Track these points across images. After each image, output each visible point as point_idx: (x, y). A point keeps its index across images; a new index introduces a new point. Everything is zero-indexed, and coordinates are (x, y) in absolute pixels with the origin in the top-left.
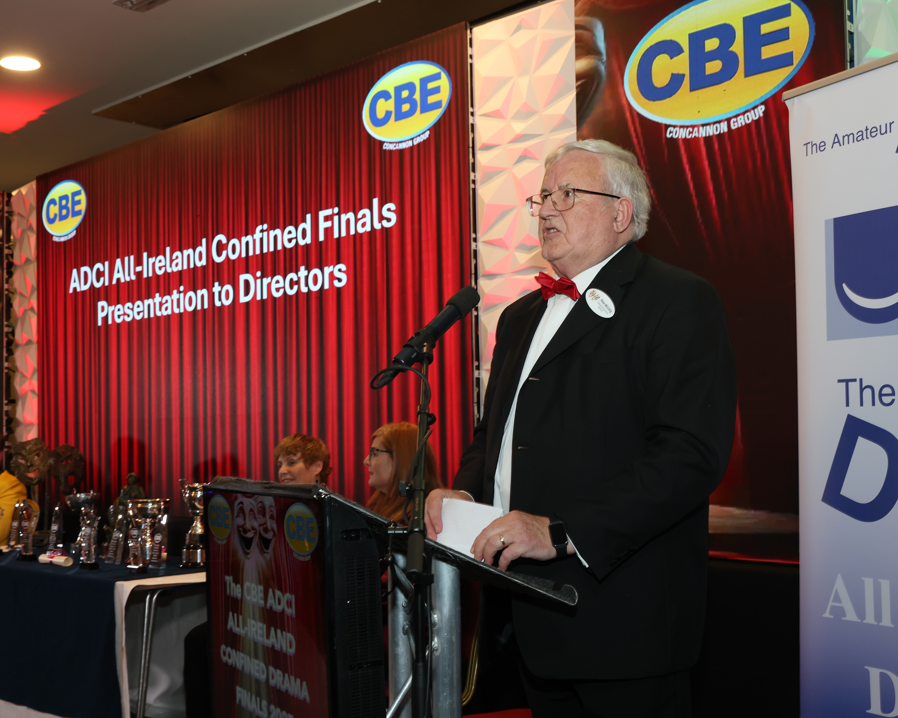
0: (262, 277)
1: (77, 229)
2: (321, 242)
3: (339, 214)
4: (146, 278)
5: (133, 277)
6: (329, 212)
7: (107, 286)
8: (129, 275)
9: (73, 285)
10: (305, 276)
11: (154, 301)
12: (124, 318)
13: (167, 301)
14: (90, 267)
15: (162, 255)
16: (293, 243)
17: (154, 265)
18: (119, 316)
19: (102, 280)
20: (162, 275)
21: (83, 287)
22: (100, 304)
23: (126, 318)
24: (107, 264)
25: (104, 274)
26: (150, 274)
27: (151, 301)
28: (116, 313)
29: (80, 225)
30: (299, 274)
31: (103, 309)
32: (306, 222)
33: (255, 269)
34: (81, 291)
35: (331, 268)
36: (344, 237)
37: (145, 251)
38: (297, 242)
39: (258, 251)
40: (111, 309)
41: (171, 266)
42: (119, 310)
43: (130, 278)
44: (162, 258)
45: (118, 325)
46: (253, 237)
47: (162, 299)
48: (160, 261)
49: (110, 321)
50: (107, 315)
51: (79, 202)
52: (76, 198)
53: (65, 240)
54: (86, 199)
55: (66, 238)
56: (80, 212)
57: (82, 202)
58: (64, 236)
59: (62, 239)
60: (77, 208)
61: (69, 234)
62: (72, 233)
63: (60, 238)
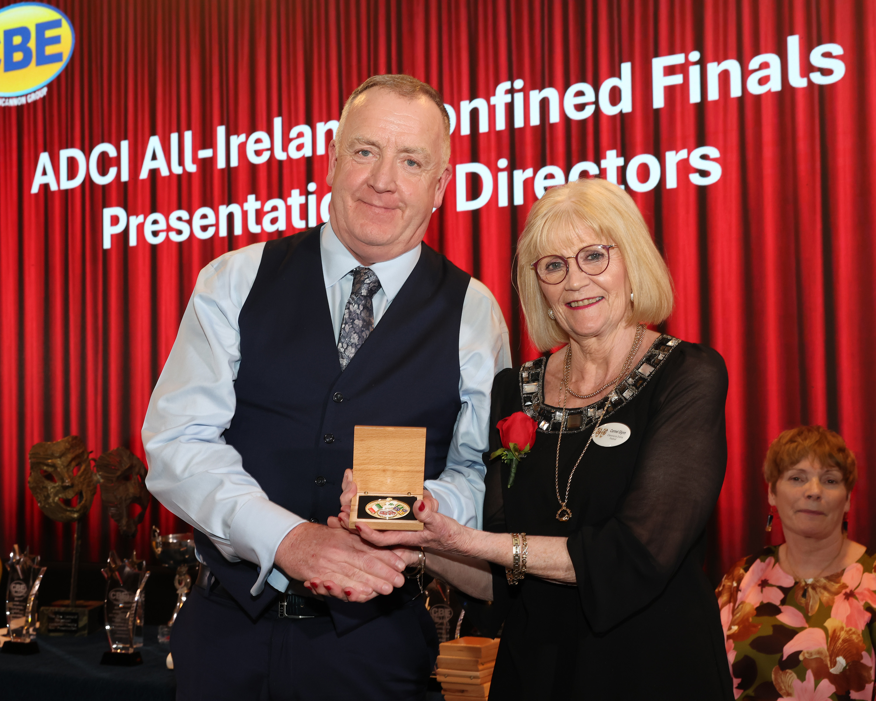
0: (510, 170)
1: (50, 86)
2: (658, 110)
3: (702, 63)
4: (222, 170)
5: (191, 168)
6: (678, 59)
7: (125, 183)
8: (181, 162)
9: (38, 180)
10: (618, 168)
11: (242, 207)
12: (167, 237)
13: (275, 209)
14: (83, 150)
15: (262, 130)
16: (589, 111)
17: (242, 147)
18: (155, 234)
19: (113, 171)
20: (263, 164)
21: (66, 185)
22: (108, 213)
23: (174, 237)
24: (125, 145)
25: (117, 162)
26: (234, 163)
27: (235, 208)
28: (149, 229)
29: (58, 78)
30: (604, 164)
31: (115, 220)
32: (620, 77)
33: (493, 155)
34: (60, 191)
35: (683, 154)
36: (715, 102)
37: (221, 124)
38: (598, 111)
39: (501, 125)
40: (135, 221)
41: (285, 148)
42: (155, 222)
43: (184, 169)
44: (262, 135)
45: (154, 248)
46: (488, 101)
47: (263, 205)
48: (258, 141)
49: (133, 241)
50: (126, 231)
51: (56, 40)
52: (49, 33)
53: (20, 104)
54: (74, 36)
55: (23, 101)
56: (57, 58)
57: (63, 39)
58: (17, 97)
59: (13, 103)
60: (50, 50)
61: (30, 93)
62: (37, 93)
63: (7, 100)
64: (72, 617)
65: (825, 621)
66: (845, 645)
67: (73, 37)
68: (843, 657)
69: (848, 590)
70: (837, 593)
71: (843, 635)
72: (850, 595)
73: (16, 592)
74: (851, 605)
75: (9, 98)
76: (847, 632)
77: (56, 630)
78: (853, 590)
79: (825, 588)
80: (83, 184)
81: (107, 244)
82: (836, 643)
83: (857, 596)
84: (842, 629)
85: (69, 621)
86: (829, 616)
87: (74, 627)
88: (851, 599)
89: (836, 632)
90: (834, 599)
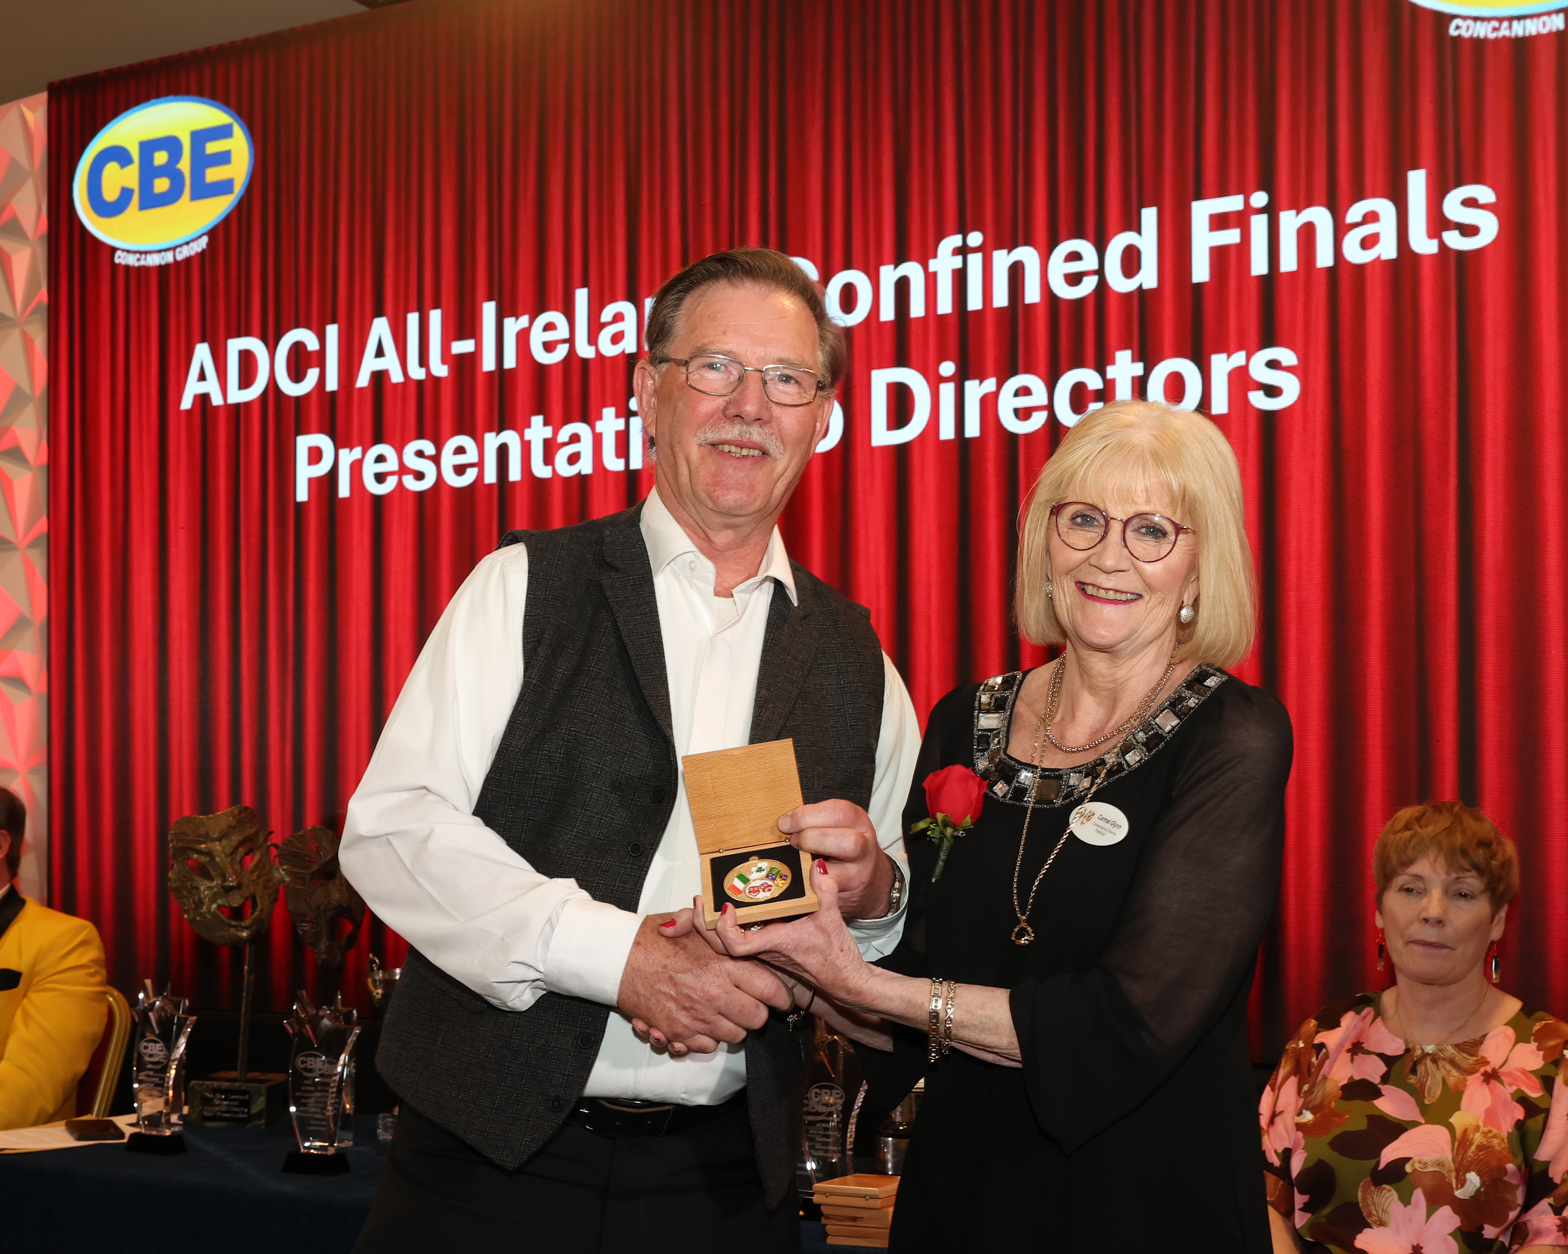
0: (959, 380)
1: (212, 233)
2: (1200, 285)
3: (1271, 211)
4: (490, 373)
5: (440, 370)
6: (1233, 203)
7: (333, 393)
8: (424, 361)
9: (192, 389)
10: (1133, 378)
11: (522, 436)
12: (400, 483)
13: (575, 438)
14: (264, 339)
15: (556, 310)
16: (1089, 285)
17: (523, 337)
18: (380, 478)
19: (313, 375)
20: (557, 364)
21: (237, 396)
22: (304, 443)
23: (410, 483)
24: (332, 331)
25: (319, 359)
26: (510, 362)
27: (510, 437)
28: (370, 469)
29: (226, 222)
30: (1111, 372)
31: (315, 455)
32: (1139, 231)
33: (932, 354)
34: (226, 405)
35: (1239, 358)
36: (1291, 274)
37: (490, 299)
38: (1102, 284)
39: (945, 305)
40: (347, 457)
41: (593, 340)
42: (380, 459)
43: (428, 372)
44: (556, 317)
45: (378, 500)
46: (925, 266)
47: (555, 433)
48: (549, 327)
49: (344, 491)
50: (334, 472)
51: (224, 158)
52: (212, 147)
53: (163, 263)
54: (253, 151)
55: (169, 258)
56: (224, 187)
57: (234, 157)
58: (160, 251)
59: (153, 261)
60: (213, 174)
61: (180, 246)
62: (192, 244)
63: (143, 256)
64: (241, 1098)
65: (1451, 1116)
66: (1480, 1153)
67: (250, 153)
68: (1476, 1173)
69: (1489, 1069)
70: (1472, 1072)
71: (1478, 1138)
72: (1491, 1077)
73: (151, 1056)
74: (1491, 1092)
75: (146, 253)
76: (1485, 1134)
77: (215, 1118)
78: (1497, 1068)
79: (1452, 1062)
80: (264, 395)
81: (302, 495)
82: (1466, 1151)
83: (1503, 1078)
84: (1477, 1128)
85: (235, 1103)
86: (1457, 1108)
87: (243, 1113)
88: (1493, 1082)
89: (1468, 1134)
90: (1466, 1080)
